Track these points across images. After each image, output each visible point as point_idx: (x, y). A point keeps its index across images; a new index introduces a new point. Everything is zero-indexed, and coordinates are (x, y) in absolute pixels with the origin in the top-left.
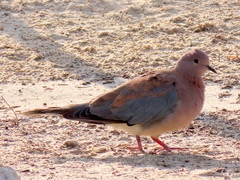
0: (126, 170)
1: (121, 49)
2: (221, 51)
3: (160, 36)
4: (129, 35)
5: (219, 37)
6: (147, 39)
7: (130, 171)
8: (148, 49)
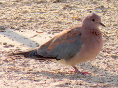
0: (12, 83)
1: (10, 12)
2: (68, 14)
3: (33, 4)
4: (14, 4)
5: (67, 6)
6: (25, 6)
7: (14, 83)
8: (26, 12)
